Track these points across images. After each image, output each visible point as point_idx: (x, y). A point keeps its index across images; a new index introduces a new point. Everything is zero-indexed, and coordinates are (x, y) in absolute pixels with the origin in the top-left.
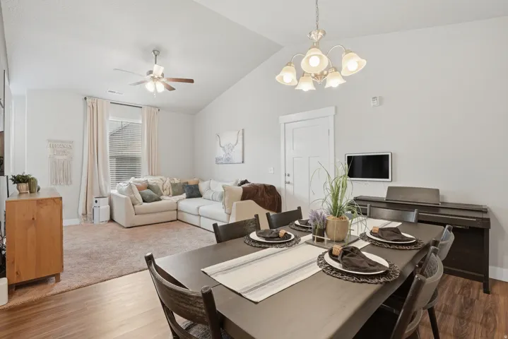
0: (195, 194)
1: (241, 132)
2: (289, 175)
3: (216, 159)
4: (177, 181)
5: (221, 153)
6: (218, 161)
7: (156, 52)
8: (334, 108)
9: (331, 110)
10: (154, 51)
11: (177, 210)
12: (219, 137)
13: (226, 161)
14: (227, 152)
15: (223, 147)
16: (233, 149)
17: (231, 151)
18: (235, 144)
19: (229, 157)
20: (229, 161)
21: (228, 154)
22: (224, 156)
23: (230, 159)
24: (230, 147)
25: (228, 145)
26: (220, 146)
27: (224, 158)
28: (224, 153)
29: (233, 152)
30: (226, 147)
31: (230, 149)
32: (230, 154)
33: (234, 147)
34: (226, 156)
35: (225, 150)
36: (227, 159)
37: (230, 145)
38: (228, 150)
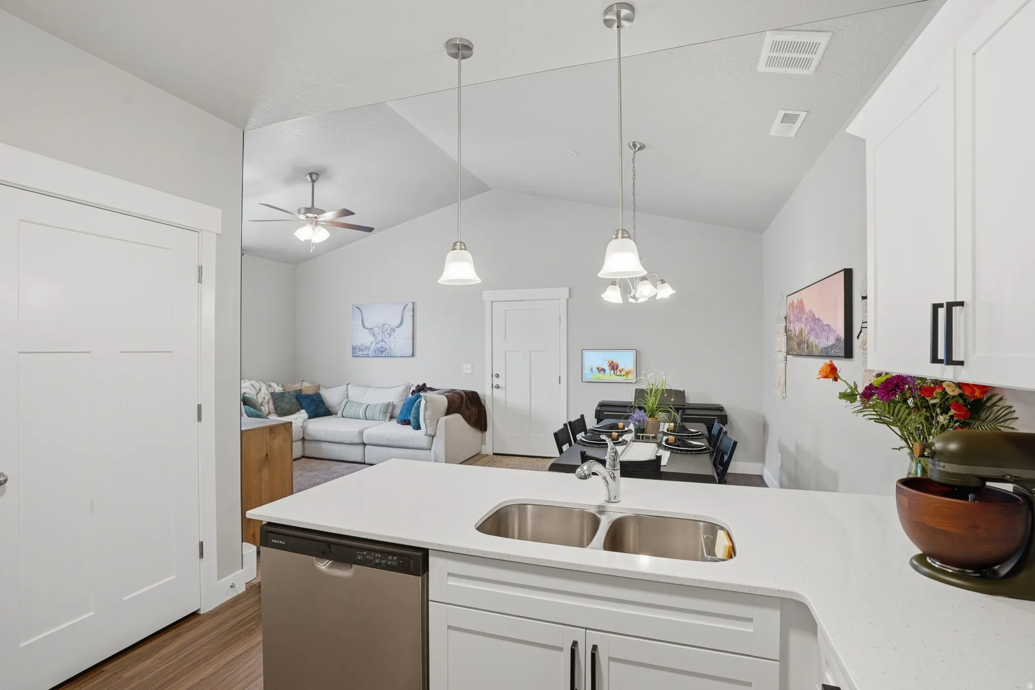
0: (322, 410)
1: (410, 306)
2: (498, 376)
3: (354, 348)
4: (278, 389)
5: (365, 339)
6: (356, 352)
7: (314, 177)
8: (567, 289)
9: (564, 293)
10: (311, 175)
11: (303, 438)
12: (361, 311)
13: (377, 352)
14: (379, 338)
15: (370, 329)
16: (392, 334)
17: (388, 336)
18: (397, 326)
19: (384, 346)
20: (383, 352)
21: (382, 341)
22: (372, 343)
23: (385, 348)
24: (385, 329)
25: (381, 325)
26: (364, 326)
27: (371, 347)
28: (373, 339)
29: (392, 338)
30: (376, 328)
31: (385, 333)
32: (386, 341)
33: (394, 330)
34: (377, 343)
35: (375, 334)
36: (379, 348)
37: (386, 326)
38: (381, 334)
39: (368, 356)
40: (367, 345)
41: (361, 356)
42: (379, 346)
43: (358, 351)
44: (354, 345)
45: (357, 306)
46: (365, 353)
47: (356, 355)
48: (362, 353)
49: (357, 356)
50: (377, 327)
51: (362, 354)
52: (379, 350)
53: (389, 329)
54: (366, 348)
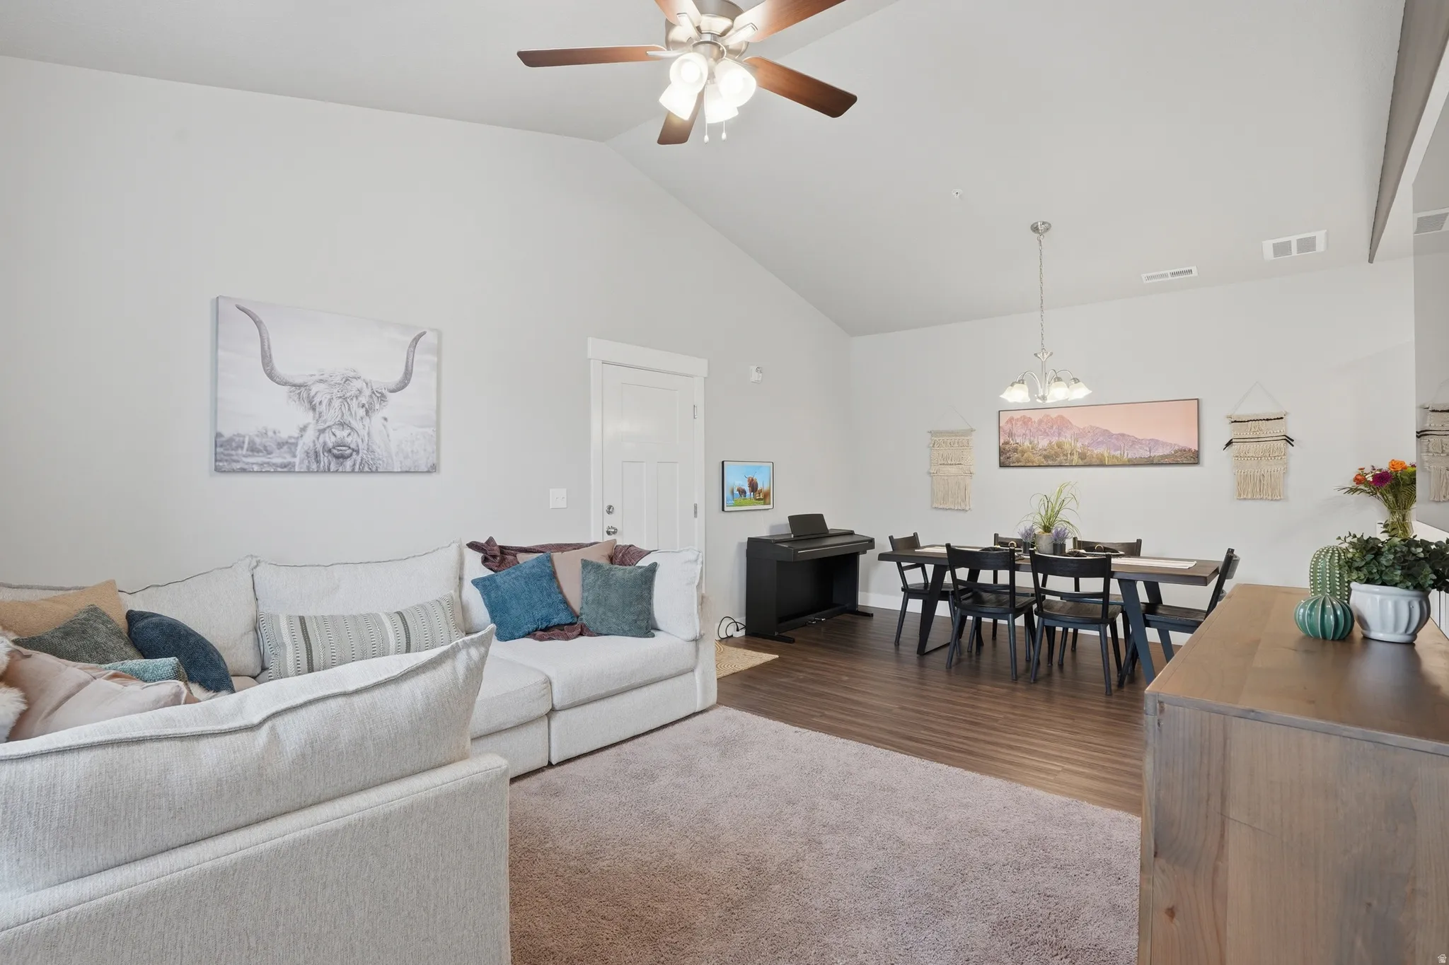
2: (609, 510)
3: (223, 444)
6: (233, 455)
9: (699, 366)
12: (258, 323)
13: (324, 459)
14: (331, 416)
15: (300, 386)
16: (377, 407)
17: (362, 412)
18: (393, 387)
19: (349, 440)
20: (341, 457)
21: (342, 425)
22: (304, 429)
23: (353, 446)
24: (354, 392)
25: (338, 379)
26: (271, 375)
27: (301, 443)
28: (309, 418)
29: (377, 418)
30: (322, 386)
31: (354, 403)
32: (354, 424)
33: (383, 395)
34: (322, 431)
35: (317, 400)
36: (330, 445)
37: (357, 384)
38: (336, 403)
39: (287, 468)
40: (284, 435)
41: (256, 468)
42: (330, 441)
43: (244, 452)
44: (227, 433)
45: (242, 305)
46: (278, 461)
47: (238, 466)
48: (260, 460)
49: (243, 471)
50: (321, 381)
51: (262, 465)
52: (330, 451)
53: (367, 392)
54: (280, 445)
